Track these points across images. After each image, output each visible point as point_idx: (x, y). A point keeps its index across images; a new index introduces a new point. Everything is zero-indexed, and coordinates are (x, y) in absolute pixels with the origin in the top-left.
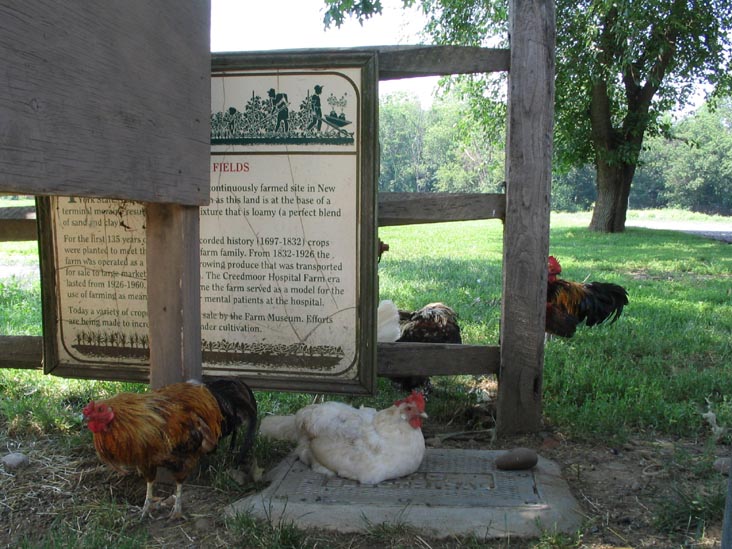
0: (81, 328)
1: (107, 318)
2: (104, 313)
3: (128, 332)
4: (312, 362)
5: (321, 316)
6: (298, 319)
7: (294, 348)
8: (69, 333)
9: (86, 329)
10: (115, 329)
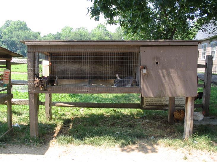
0: (147, 102)
1: (151, 101)
2: (151, 100)
3: (154, 103)
4: (181, 106)
5: (182, 100)
6: (179, 101)
7: (178, 105)
8: (145, 103)
9: (148, 102)
10: (152, 102)
